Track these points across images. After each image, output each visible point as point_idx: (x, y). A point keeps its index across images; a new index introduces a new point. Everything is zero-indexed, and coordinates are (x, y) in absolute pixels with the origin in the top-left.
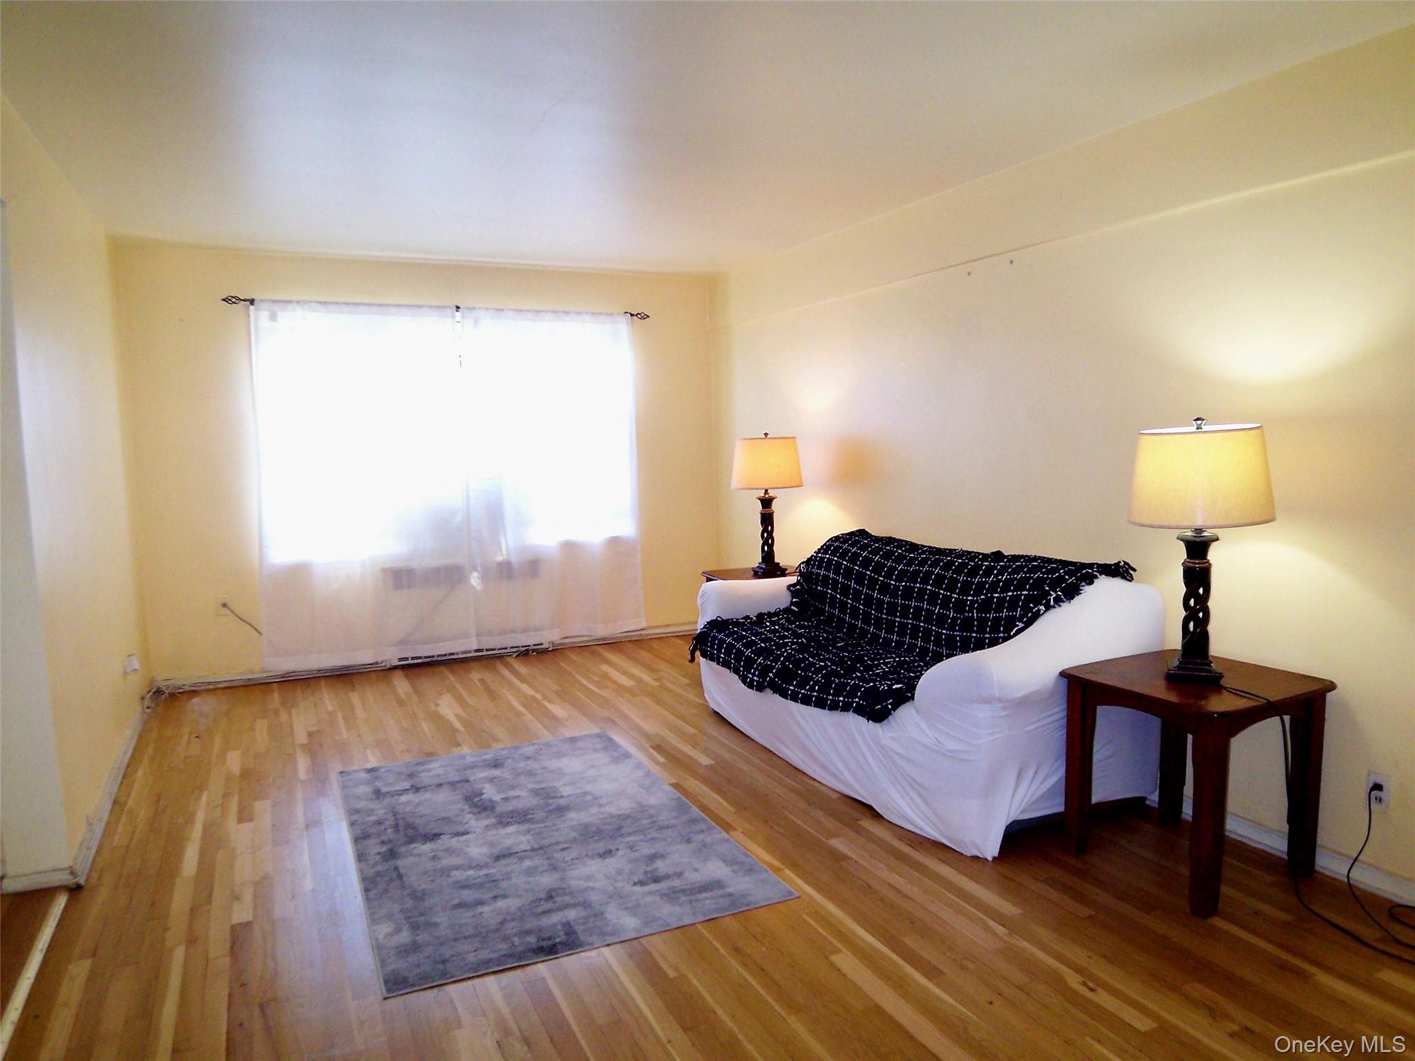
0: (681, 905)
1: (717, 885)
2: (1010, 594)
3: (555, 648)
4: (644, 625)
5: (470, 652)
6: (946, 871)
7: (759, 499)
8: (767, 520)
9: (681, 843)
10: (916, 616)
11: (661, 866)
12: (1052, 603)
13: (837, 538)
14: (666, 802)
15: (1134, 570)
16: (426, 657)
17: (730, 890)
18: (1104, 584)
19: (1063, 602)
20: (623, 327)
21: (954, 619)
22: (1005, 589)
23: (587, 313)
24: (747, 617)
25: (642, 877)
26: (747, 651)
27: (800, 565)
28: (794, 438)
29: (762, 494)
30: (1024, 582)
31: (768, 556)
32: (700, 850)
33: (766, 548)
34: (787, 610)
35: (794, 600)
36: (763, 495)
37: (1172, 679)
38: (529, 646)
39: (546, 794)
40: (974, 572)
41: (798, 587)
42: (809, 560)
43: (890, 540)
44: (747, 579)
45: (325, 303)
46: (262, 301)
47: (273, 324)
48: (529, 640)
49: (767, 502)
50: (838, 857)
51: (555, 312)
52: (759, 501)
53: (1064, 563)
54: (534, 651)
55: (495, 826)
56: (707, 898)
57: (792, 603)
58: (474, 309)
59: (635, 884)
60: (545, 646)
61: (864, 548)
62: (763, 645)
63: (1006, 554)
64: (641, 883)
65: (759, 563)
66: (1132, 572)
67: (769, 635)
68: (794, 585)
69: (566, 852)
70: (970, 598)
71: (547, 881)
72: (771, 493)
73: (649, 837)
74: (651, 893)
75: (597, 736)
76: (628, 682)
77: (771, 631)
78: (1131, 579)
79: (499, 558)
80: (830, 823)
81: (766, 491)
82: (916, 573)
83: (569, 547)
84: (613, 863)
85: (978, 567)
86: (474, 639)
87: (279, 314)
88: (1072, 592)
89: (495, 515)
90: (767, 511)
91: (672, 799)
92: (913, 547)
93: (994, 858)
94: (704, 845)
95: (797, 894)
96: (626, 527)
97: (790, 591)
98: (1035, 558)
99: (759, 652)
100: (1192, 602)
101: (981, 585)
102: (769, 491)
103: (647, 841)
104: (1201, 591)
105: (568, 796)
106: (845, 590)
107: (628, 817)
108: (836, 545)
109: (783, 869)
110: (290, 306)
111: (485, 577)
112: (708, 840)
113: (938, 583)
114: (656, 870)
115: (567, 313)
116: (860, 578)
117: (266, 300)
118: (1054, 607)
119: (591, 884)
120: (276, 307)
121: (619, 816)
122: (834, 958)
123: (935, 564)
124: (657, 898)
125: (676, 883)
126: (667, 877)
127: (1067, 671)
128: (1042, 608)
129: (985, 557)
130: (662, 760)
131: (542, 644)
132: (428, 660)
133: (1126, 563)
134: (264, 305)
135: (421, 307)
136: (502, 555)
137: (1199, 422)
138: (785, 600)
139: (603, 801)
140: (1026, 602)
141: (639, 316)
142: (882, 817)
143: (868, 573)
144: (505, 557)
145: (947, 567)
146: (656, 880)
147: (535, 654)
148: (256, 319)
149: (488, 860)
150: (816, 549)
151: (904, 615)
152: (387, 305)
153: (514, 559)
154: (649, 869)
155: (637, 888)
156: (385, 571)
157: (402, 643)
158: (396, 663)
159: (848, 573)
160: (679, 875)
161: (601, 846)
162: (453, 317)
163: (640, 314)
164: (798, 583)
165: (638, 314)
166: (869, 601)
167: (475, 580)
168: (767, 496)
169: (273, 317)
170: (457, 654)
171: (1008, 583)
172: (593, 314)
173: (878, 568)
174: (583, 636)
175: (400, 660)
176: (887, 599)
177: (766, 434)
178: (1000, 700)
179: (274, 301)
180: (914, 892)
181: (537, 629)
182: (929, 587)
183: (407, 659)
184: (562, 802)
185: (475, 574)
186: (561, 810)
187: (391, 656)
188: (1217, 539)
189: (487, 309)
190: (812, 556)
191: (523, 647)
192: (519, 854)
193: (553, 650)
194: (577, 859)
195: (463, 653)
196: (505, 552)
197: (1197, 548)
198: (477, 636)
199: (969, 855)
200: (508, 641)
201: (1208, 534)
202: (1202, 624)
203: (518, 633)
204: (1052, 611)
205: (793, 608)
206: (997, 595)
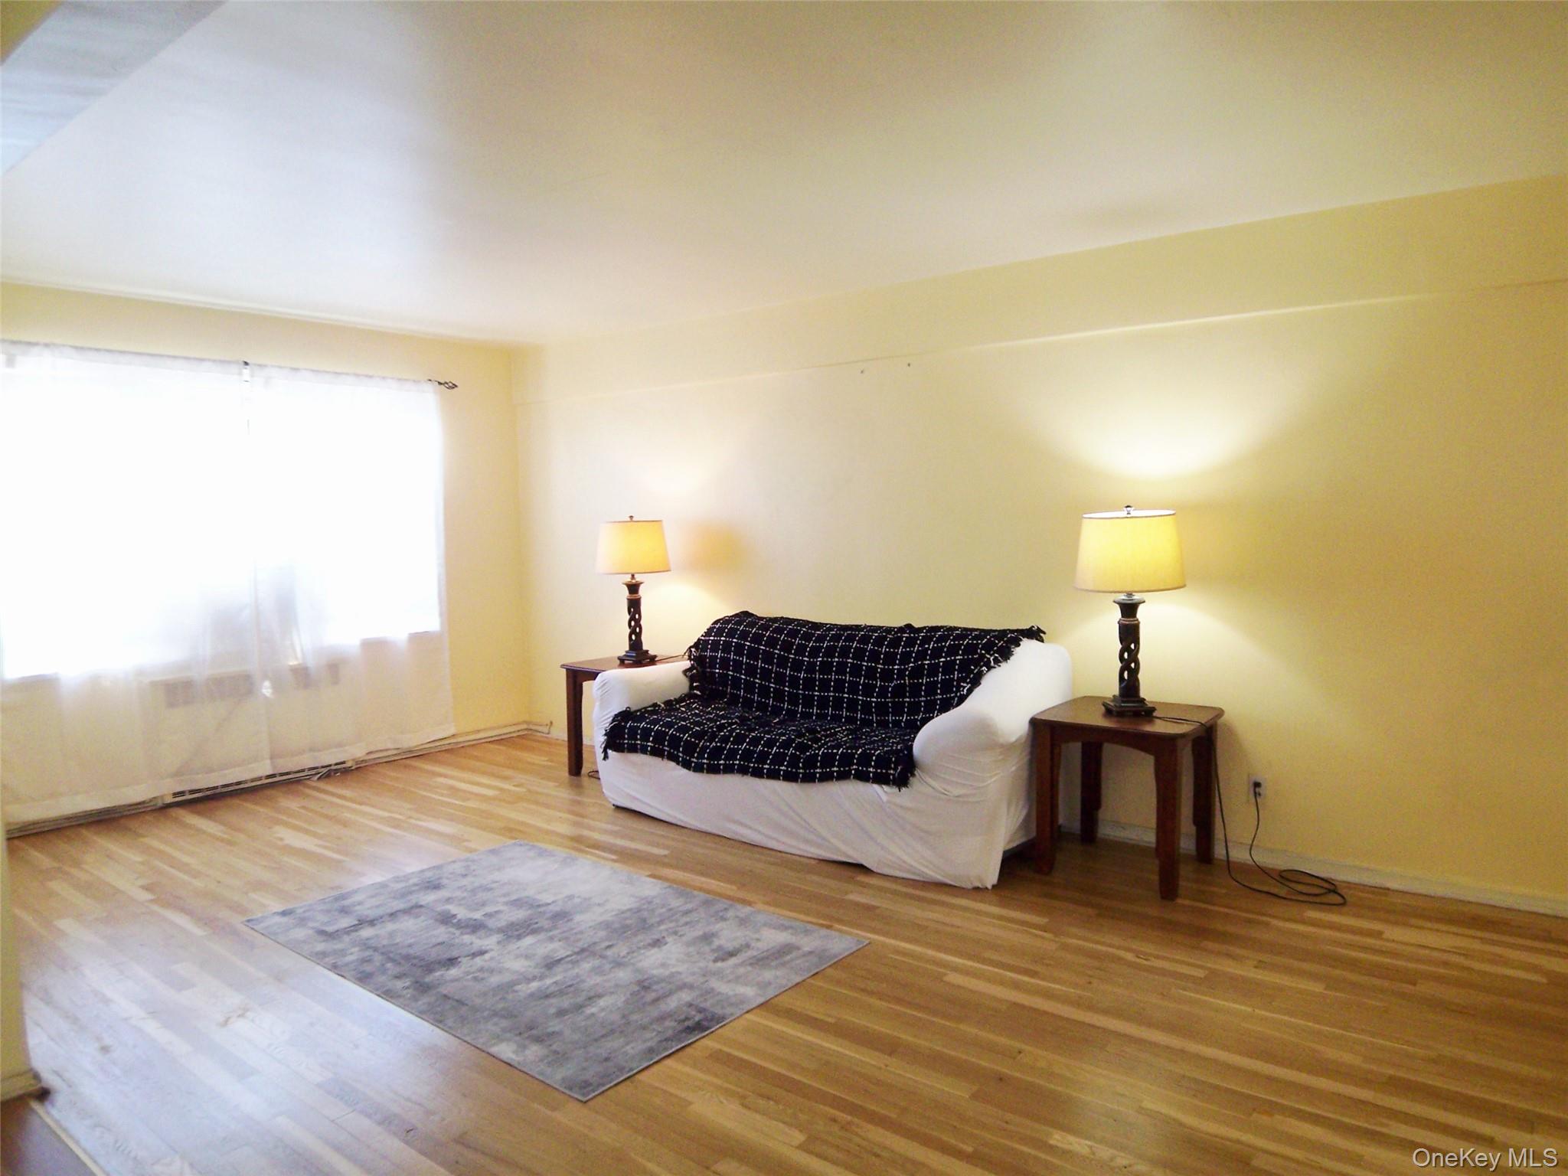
0: (775, 969)
1: (790, 947)
2: (942, 660)
3: (359, 766)
4: (452, 731)
5: (260, 779)
7: (626, 584)
8: (634, 606)
9: (718, 922)
11: (722, 943)
12: (991, 664)
13: (721, 621)
14: (662, 891)
15: (1044, 633)
16: (208, 789)
17: (806, 949)
18: (1027, 644)
19: (1000, 662)
20: (431, 396)
21: (883, 687)
22: (935, 656)
23: (393, 378)
24: (655, 705)
25: (714, 955)
26: (684, 735)
27: (686, 650)
28: (660, 521)
29: (628, 579)
30: (954, 646)
31: (636, 644)
32: (742, 924)
33: (633, 637)
34: (689, 696)
35: (694, 684)
36: (629, 580)
38: (330, 766)
39: (528, 904)
41: (693, 671)
42: (698, 643)
43: (791, 621)
44: (615, 668)
47: (10, 370)
48: (330, 758)
49: (633, 588)
50: (865, 907)
51: (357, 375)
52: (625, 587)
54: (336, 771)
55: (507, 941)
56: (792, 960)
57: (691, 688)
58: (265, 366)
59: (715, 961)
60: (348, 764)
61: (762, 629)
62: (697, 728)
63: (921, 626)
64: (720, 959)
65: (627, 652)
66: (1042, 635)
68: (688, 670)
69: (615, 950)
70: (896, 667)
71: (625, 975)
72: (638, 578)
73: (681, 922)
74: (742, 964)
75: (517, 845)
76: (490, 793)
78: (1042, 641)
79: (293, 663)
80: (831, 883)
81: (633, 576)
82: (831, 648)
83: (374, 648)
84: (673, 949)
86: (268, 762)
87: (20, 358)
88: (1005, 654)
89: (286, 610)
90: (634, 596)
91: (665, 888)
93: (994, 886)
94: (741, 919)
95: (867, 942)
96: (431, 622)
97: (687, 676)
99: (699, 736)
100: (1125, 656)
101: (906, 655)
102: (636, 576)
103: (683, 926)
104: (1132, 646)
105: (554, 902)
106: (749, 671)
107: (639, 909)
109: (833, 925)
110: (34, 350)
111: (277, 687)
112: (740, 915)
113: (857, 656)
114: (720, 947)
115: (371, 377)
116: (768, 658)
118: (995, 667)
119: (672, 970)
121: (629, 910)
122: (946, 979)
123: (849, 639)
124: (749, 968)
125: (752, 953)
126: (738, 950)
127: (1039, 717)
128: (985, 669)
129: (899, 630)
130: (614, 857)
131: (344, 763)
132: (208, 793)
133: (1037, 627)
135: (202, 360)
136: (296, 658)
137: (1129, 509)
138: (682, 686)
139: (597, 900)
140: (963, 665)
141: (447, 385)
142: (872, 871)
143: (777, 651)
144: (301, 661)
145: (864, 641)
146: (731, 955)
147: (338, 774)
149: (543, 970)
151: (823, 689)
153: (311, 662)
154: (713, 947)
155: (724, 964)
156: (154, 684)
157: (178, 774)
158: (169, 800)
159: (753, 654)
160: (748, 946)
161: (644, 938)
162: (240, 374)
163: (447, 383)
164: (692, 667)
165: (445, 383)
166: (780, 679)
167: (266, 689)
168: (634, 581)
170: (245, 782)
171: (937, 651)
172: (399, 380)
173: (787, 647)
174: (387, 750)
175: (176, 795)
176: (802, 676)
177: (631, 517)
178: (1002, 746)
180: (957, 921)
181: (340, 745)
183: (182, 793)
184: (554, 908)
185: (267, 684)
186: (563, 915)
187: (164, 789)
188: (1144, 602)
189: (280, 367)
190: (699, 640)
191: (323, 767)
192: (566, 960)
193: (357, 768)
194: (632, 952)
195: (253, 780)
196: (299, 655)
197: (1129, 609)
198: (271, 758)
199: (970, 886)
200: (307, 761)
201: (1137, 597)
202: (1134, 673)
203: (319, 751)
204: (993, 671)
205: (696, 692)
206: (928, 662)
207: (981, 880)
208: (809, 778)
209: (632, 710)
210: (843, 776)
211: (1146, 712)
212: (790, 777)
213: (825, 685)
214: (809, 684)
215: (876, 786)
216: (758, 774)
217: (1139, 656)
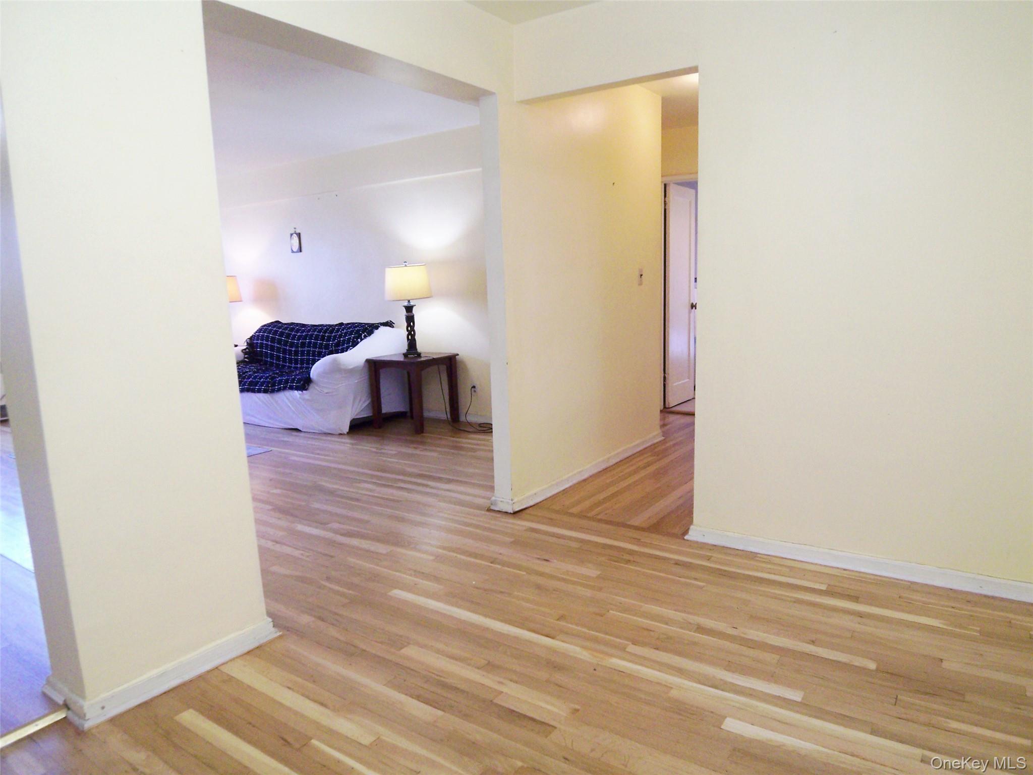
2: (347, 337)
6: (328, 438)
10: (308, 354)
12: (363, 338)
13: (265, 326)
18: (382, 328)
19: (367, 337)
21: (325, 352)
22: (345, 336)
27: (247, 340)
28: (236, 276)
30: (352, 331)
34: (243, 361)
35: (246, 356)
37: (405, 355)
40: (331, 332)
41: (247, 350)
42: (251, 337)
43: (292, 324)
53: (367, 324)
57: (245, 358)
61: (280, 328)
63: (344, 323)
66: (393, 324)
68: (245, 349)
78: (393, 327)
82: (307, 335)
85: (334, 329)
88: (370, 333)
92: (304, 325)
93: (348, 433)
95: (269, 450)
97: (243, 352)
98: (357, 323)
100: (409, 329)
101: (335, 336)
104: (412, 324)
106: (272, 348)
108: (264, 329)
113: (316, 339)
116: (279, 342)
118: (363, 339)
122: (292, 459)
123: (314, 331)
128: (359, 340)
129: (336, 325)
133: (390, 321)
137: (405, 263)
140: (353, 339)
142: (300, 431)
143: (283, 338)
145: (320, 331)
150: (256, 330)
151: (303, 355)
159: (273, 340)
164: (247, 348)
166: (285, 352)
171: (346, 333)
173: (288, 336)
176: (293, 349)
178: (345, 369)
182: (312, 341)
188: (414, 306)
190: (253, 335)
197: (409, 309)
199: (338, 433)
201: (412, 303)
202: (413, 336)
204: (363, 341)
205: (246, 360)
206: (342, 339)
207: (341, 430)
208: (273, 391)
210: (285, 389)
211: (419, 355)
212: (265, 391)
213: (303, 353)
214: (296, 353)
215: (296, 391)
216: (253, 391)
217: (415, 328)
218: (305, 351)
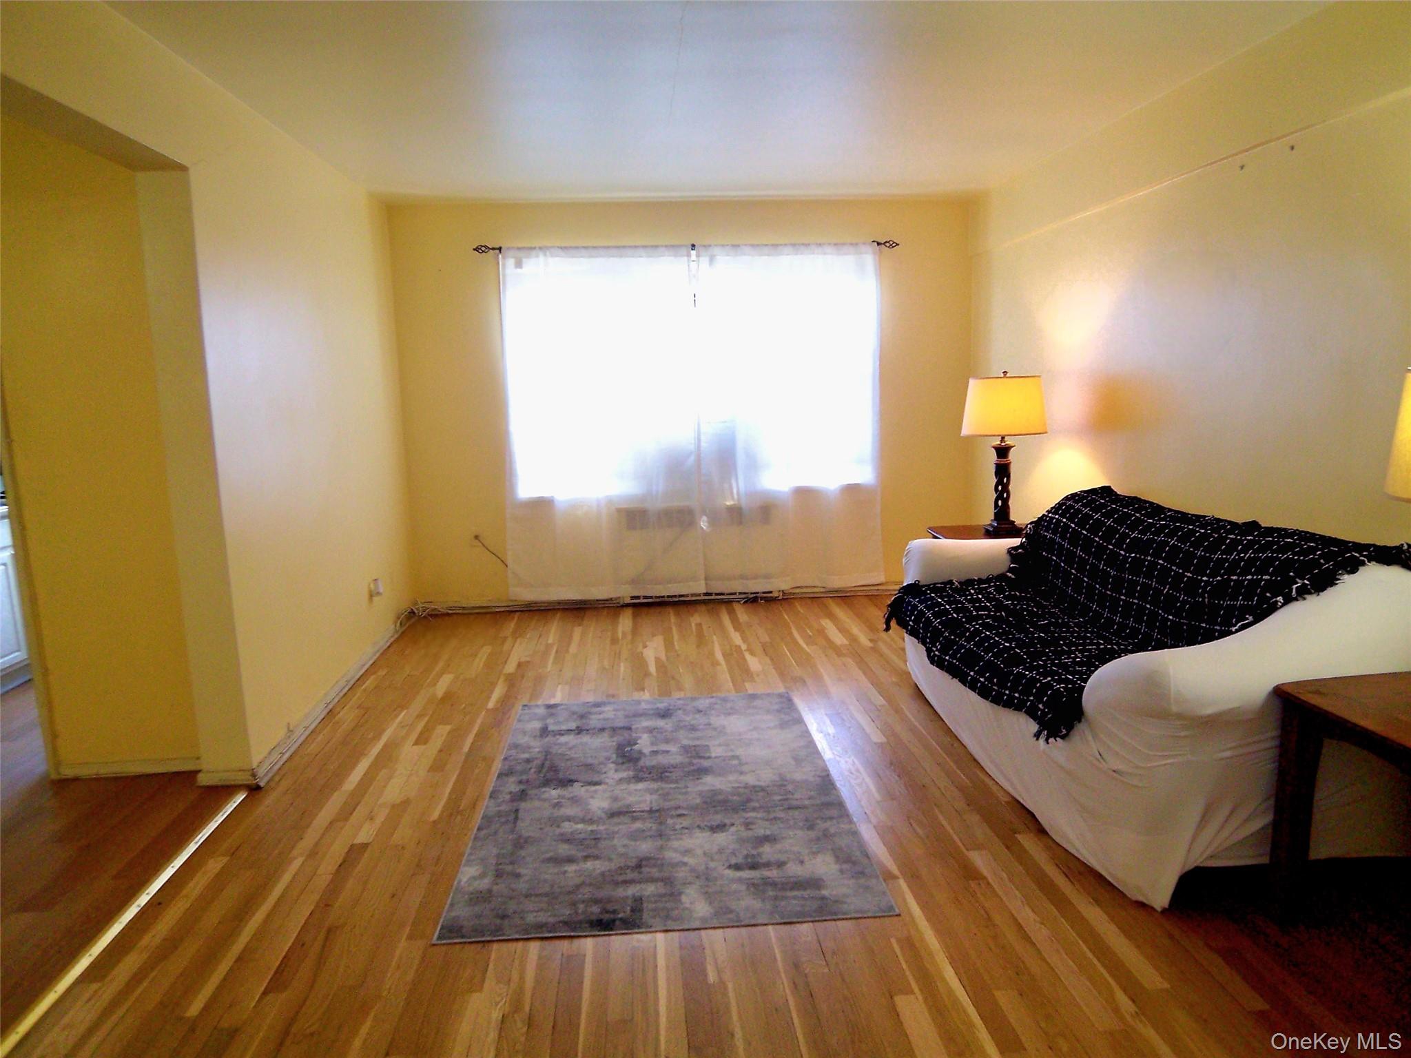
0: (763, 900)
1: (814, 883)
2: (1249, 577)
3: (785, 597)
4: (882, 579)
5: (700, 595)
6: (1095, 915)
7: (994, 447)
8: (1003, 471)
9: (802, 828)
10: (1143, 597)
11: (767, 852)
12: (1295, 593)
13: (1073, 496)
14: (811, 779)
16: (657, 597)
17: (825, 892)
18: (1375, 573)
19: (1311, 593)
20: (869, 259)
21: (1184, 602)
22: (1245, 571)
23: (829, 244)
24: (951, 582)
25: (740, 860)
26: (936, 621)
27: (1029, 525)
28: (1037, 376)
29: (997, 442)
30: (1270, 562)
31: (1002, 512)
32: (818, 839)
33: (1000, 503)
34: (1001, 577)
35: (1012, 565)
36: (999, 443)
38: (758, 593)
39: (694, 752)
40: (1214, 547)
41: (1020, 551)
42: (1040, 519)
44: (978, 538)
45: (566, 248)
46: (508, 249)
47: (519, 270)
48: (758, 587)
49: (1002, 451)
50: (970, 873)
51: (794, 245)
52: (993, 449)
54: (762, 598)
55: (628, 780)
56: (795, 898)
57: (1010, 570)
58: (710, 246)
59: (730, 867)
60: (775, 594)
62: (955, 615)
63: (1260, 525)
64: (737, 867)
65: (991, 521)
67: (967, 605)
68: (1016, 549)
69: (680, 820)
70: (1205, 578)
71: (645, 847)
72: (1009, 441)
73: (772, 816)
74: (740, 880)
75: (780, 696)
76: (840, 640)
77: (972, 601)
79: (729, 503)
80: (981, 831)
81: (1003, 438)
82: (1151, 543)
83: (804, 494)
84: (721, 838)
85: (1221, 540)
86: (703, 582)
87: (524, 260)
88: (1325, 583)
89: (727, 458)
90: (1003, 461)
91: (819, 776)
93: (1163, 909)
94: (826, 835)
95: (897, 911)
96: (865, 474)
97: (1011, 555)
101: (1220, 564)
102: (1006, 438)
103: (767, 820)
105: (716, 757)
106: (1070, 558)
107: (763, 789)
108: (1070, 505)
109: (895, 877)
110: (534, 253)
111: (713, 521)
112: (832, 830)
113: (1171, 557)
114: (759, 855)
115: (807, 245)
116: (1087, 545)
117: (513, 248)
118: (1296, 599)
119: (686, 859)
120: (520, 254)
121: (754, 787)
122: (900, 1000)
124: (744, 887)
125: (773, 873)
126: (767, 865)
127: (1284, 688)
128: (1280, 599)
129: (1236, 528)
131: (771, 592)
132: (658, 600)
133: (1410, 546)
134: (511, 253)
135: (656, 247)
136: (733, 498)
138: (1004, 564)
139: (745, 768)
140: (1264, 590)
141: (888, 245)
143: (1097, 539)
144: (736, 503)
145: (1186, 537)
146: (753, 867)
147: (763, 601)
148: (504, 265)
149: (603, 816)
150: (1049, 508)
151: (1131, 593)
152: (624, 247)
153: (744, 503)
154: (754, 852)
155: (731, 873)
156: (619, 511)
157: (634, 582)
158: (628, 601)
159: (1075, 538)
160: (781, 865)
161: (718, 819)
162: (689, 255)
163: (888, 242)
164: (1022, 545)
165: (886, 242)
166: (1094, 572)
167: (704, 524)
168: (1003, 444)
169: (519, 264)
170: (687, 596)
171: (1250, 563)
172: (835, 244)
173: (1109, 534)
174: (815, 587)
175: (633, 598)
176: (1113, 572)
177: (1005, 373)
178: (1180, 716)
179: (519, 249)
181: (767, 577)
182: (1161, 562)
183: (638, 597)
184: (706, 763)
185: (705, 518)
186: (702, 772)
187: (625, 592)
189: (723, 246)
190: (1044, 515)
191: (752, 593)
192: (635, 814)
193: (783, 599)
194: (687, 829)
195: (693, 595)
196: (736, 496)
198: (706, 579)
199: (1133, 899)
200: (737, 586)
203: (747, 579)
204: (1292, 605)
205: (1010, 575)
206: (1235, 578)
207: (1145, 896)
208: (998, 699)
209: (920, 584)
210: (1020, 706)
212: (983, 693)
213: (1131, 590)
214: (1117, 583)
215: (1039, 729)
218: (1137, 583)
